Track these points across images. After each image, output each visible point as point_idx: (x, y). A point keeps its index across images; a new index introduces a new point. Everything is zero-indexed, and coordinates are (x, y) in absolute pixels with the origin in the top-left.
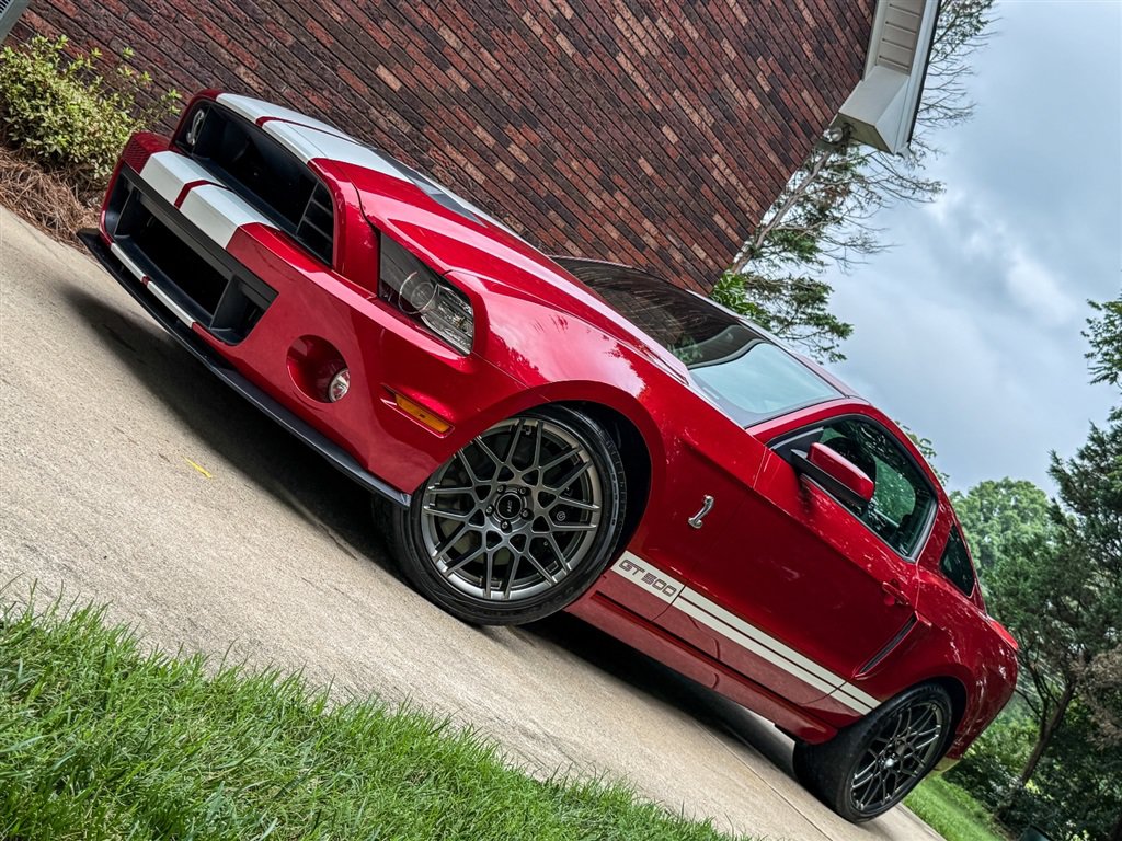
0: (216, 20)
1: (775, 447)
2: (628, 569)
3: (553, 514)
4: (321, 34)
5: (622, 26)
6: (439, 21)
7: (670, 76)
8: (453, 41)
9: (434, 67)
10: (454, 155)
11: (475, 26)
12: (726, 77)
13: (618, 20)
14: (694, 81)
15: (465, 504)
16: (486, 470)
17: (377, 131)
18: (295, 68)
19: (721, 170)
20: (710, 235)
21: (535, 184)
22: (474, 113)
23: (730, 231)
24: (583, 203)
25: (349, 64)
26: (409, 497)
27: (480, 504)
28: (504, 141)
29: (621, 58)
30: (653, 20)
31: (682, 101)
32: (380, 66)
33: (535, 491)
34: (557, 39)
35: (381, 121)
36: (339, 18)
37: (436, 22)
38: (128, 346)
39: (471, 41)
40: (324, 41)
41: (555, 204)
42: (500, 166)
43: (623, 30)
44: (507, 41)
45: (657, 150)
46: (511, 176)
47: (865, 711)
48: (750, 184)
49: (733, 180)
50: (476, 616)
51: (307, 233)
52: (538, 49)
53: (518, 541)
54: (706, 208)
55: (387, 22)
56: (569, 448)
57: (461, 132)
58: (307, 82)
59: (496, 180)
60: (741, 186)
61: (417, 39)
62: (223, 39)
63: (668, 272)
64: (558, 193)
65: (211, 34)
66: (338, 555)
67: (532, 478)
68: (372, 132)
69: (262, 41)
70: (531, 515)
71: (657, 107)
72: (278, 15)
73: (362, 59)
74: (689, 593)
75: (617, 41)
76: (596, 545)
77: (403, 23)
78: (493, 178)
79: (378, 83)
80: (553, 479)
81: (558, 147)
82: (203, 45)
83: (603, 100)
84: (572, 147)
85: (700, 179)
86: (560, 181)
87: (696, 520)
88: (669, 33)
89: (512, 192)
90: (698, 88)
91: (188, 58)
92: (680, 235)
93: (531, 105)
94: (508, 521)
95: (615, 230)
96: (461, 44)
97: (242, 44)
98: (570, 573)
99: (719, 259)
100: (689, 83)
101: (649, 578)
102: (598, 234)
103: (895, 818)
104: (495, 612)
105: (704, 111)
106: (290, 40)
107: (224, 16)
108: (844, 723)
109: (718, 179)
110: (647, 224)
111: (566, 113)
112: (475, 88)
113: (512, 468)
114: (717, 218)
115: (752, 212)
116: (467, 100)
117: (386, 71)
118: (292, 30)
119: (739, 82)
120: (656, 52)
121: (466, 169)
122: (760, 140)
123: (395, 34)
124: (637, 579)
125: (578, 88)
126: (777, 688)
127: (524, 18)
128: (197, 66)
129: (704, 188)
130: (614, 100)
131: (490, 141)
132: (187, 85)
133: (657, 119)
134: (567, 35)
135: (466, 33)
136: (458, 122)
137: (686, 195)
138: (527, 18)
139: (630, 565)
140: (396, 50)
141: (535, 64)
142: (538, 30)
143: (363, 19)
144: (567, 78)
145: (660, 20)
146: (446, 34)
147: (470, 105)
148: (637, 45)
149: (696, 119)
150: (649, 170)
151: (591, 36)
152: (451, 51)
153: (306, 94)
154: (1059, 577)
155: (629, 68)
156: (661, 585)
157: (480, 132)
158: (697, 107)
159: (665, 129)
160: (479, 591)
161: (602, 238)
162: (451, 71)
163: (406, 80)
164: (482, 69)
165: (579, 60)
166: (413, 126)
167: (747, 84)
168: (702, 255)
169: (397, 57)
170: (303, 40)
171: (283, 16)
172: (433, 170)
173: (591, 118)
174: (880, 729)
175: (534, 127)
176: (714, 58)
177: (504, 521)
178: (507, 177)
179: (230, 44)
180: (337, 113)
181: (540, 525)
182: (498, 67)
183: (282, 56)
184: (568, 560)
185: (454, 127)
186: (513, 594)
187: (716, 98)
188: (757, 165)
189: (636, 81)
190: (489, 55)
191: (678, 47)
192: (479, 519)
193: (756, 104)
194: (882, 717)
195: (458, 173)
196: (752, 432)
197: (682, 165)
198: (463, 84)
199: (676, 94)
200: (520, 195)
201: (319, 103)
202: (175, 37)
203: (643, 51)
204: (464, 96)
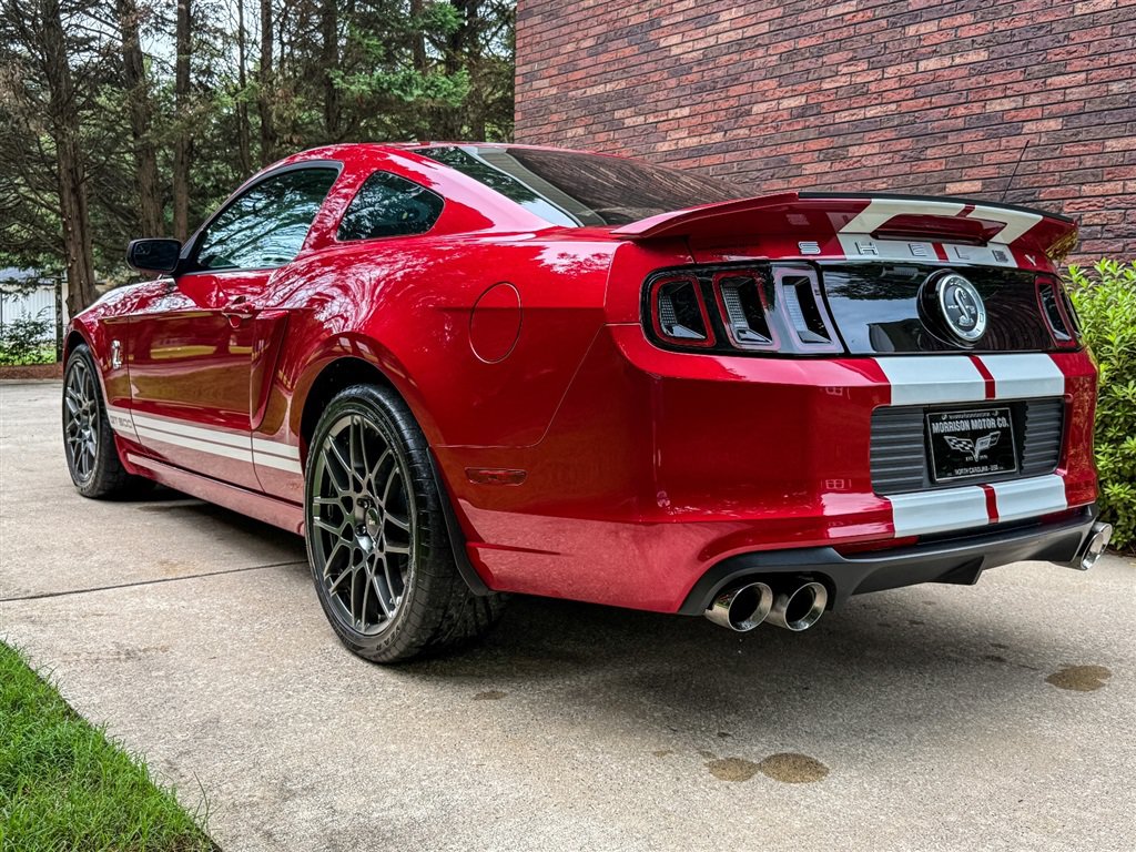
6: (979, 104)
8: (1007, 104)
10: (1100, 190)
32: (949, 185)
36: (884, 186)
37: (976, 108)
39: (1027, 87)
55: (928, 152)
57: (1088, 164)
61: (967, 136)
96: (1019, 98)
112: (1070, 116)
116: (1068, 132)
117: (958, 184)
123: (942, 152)
136: (1077, 159)
140: (952, 162)
143: (906, 168)
146: (995, 106)
147: (1077, 134)
152: (1013, 113)
157: (1112, 144)
162: (1029, 127)
163: (983, 175)
164: (1064, 94)
169: (961, 164)
182: (1084, 74)
190: (1061, 78)
198: (1054, 124)
204: (1062, 133)
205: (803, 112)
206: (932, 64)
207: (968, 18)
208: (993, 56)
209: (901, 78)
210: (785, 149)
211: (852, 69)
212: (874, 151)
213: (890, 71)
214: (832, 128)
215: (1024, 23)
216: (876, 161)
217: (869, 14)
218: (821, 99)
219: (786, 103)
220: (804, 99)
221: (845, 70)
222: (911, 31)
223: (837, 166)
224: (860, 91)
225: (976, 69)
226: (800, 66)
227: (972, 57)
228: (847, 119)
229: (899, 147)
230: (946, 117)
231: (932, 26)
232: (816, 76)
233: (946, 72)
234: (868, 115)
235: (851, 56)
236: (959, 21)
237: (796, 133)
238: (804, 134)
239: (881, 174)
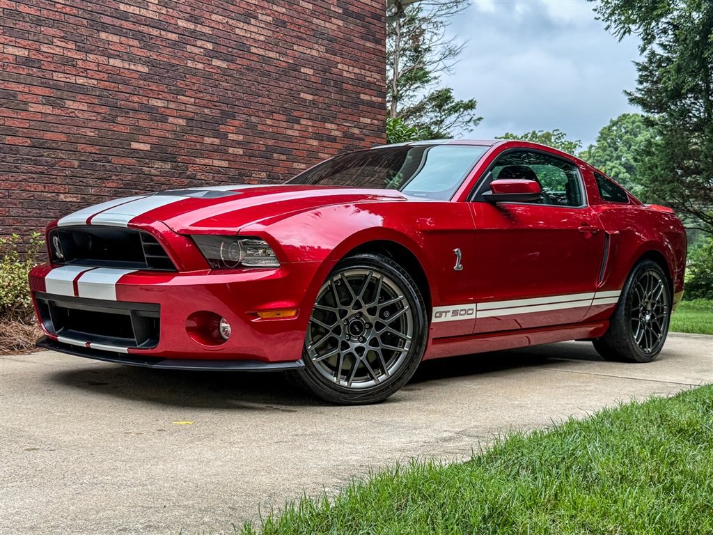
0: (30, 180)
1: (472, 199)
2: (440, 316)
3: (381, 316)
4: (89, 149)
5: (242, 33)
6: (145, 98)
7: (286, 41)
8: (160, 103)
9: (160, 124)
10: (203, 161)
11: (166, 87)
12: (315, 20)
13: (237, 31)
14: (300, 34)
15: (333, 343)
16: (331, 319)
17: (154, 178)
18: (89, 176)
19: (347, 71)
20: (365, 108)
21: (255, 147)
22: (198, 133)
23: (374, 98)
24: (288, 139)
25: (115, 154)
26: (301, 361)
27: (340, 338)
28: (224, 136)
29: (254, 50)
30: (256, 18)
31: (301, 49)
32: (132, 143)
33: (364, 310)
34: (213, 64)
35: (153, 171)
36: (93, 134)
37: (144, 100)
38: (102, 384)
39: (169, 97)
40: (94, 151)
41: (273, 150)
42: (231, 150)
43: (244, 34)
44: (188, 84)
45: (306, 84)
46: (240, 152)
47: (616, 300)
48: (367, 67)
49: (357, 71)
50: (379, 396)
51: (152, 262)
52: (208, 76)
53: (374, 343)
54: (353, 95)
55: (119, 118)
56: (366, 277)
57: (198, 147)
58: (101, 179)
59: (233, 159)
60: (363, 71)
61: (142, 116)
62: (40, 187)
63: (357, 142)
64: (271, 142)
65: (33, 189)
66: (285, 416)
67: (358, 305)
68: (152, 180)
69: (62, 174)
70: (371, 325)
71: (290, 61)
72: (61, 155)
73: (120, 146)
74: (481, 306)
75: (245, 42)
76: (415, 316)
77: (128, 112)
78: (232, 159)
79: (137, 153)
80: (369, 298)
81: (254, 119)
82: (32, 198)
83: (260, 78)
84: (261, 114)
85: (339, 83)
86: (267, 136)
87: (458, 266)
88: (269, 19)
89: (246, 159)
90: (304, 36)
91: (29, 210)
92: (350, 118)
93: (224, 107)
94: (361, 336)
95: (314, 141)
96: (166, 102)
97: (53, 183)
98: (412, 340)
99: (378, 117)
100: (298, 37)
101: (455, 313)
102: (306, 149)
103: (672, 342)
104: (388, 387)
105: (316, 46)
106: (76, 163)
107: (33, 176)
108: (609, 315)
109: (348, 76)
110: (328, 126)
111: (245, 98)
112: (189, 120)
113: (344, 308)
114: (362, 96)
115: (378, 80)
116: (189, 128)
117: (137, 144)
118: (73, 157)
119: (324, 18)
120: (270, 33)
121: (215, 165)
122: (356, 40)
123: (127, 121)
124: (449, 318)
125: (242, 81)
126: (563, 321)
127: (189, 65)
128: (38, 211)
129: (345, 86)
130: (265, 74)
131: (217, 141)
132: (39, 225)
133: (295, 68)
134: (217, 58)
135: (164, 95)
136: (193, 143)
137: (338, 96)
138: (190, 64)
139: (441, 313)
140: (134, 129)
141: (211, 85)
142: (200, 66)
143: (106, 125)
144: (233, 80)
145: (260, 16)
146: (154, 102)
147: (192, 130)
148: (257, 37)
149: (315, 53)
150: (310, 97)
151: (230, 50)
152: (163, 109)
153: (104, 185)
154: (672, 154)
155: (261, 52)
156: (463, 312)
157: (208, 140)
158: (311, 46)
159: (303, 70)
160: (372, 383)
161: (311, 149)
162: (171, 120)
163: (150, 141)
164: (186, 107)
165: (232, 66)
166: (171, 162)
167: (329, 17)
168: (369, 121)
169: (138, 132)
170: (83, 158)
171: (63, 154)
172: (198, 177)
173: (260, 92)
174: (631, 304)
175: (234, 117)
176: (301, 15)
177: (359, 337)
178: (238, 153)
179: (47, 187)
180: (127, 184)
181: (379, 326)
182: (193, 99)
183: (77, 175)
184: (406, 335)
185: (193, 147)
186: (390, 372)
187: (318, 35)
188: (363, 54)
189: (270, 56)
190: (184, 98)
191: (279, 23)
192: (345, 346)
193: (341, 23)
194: (627, 297)
195: (212, 169)
196: (455, 200)
197: (325, 82)
198: (182, 122)
199: (295, 47)
200: (252, 158)
201: (114, 185)
202: (16, 205)
203: (262, 38)
204: (186, 128)
205: (27, 62)
206: (117, 63)
207: (136, 43)
208: (151, 72)
209: (99, 64)
210: (13, 86)
211: (63, 44)
212: (84, 109)
213: (91, 57)
214: (51, 82)
215: (165, 60)
216: (86, 115)
217: (75, 11)
218: (41, 58)
219: (10, 50)
220: (26, 53)
221: (59, 43)
222: (103, 35)
223: (57, 111)
224: (70, 62)
225: (144, 77)
226: (21, 25)
227: (141, 68)
228: (62, 79)
229: (100, 111)
230: (127, 100)
231: (115, 38)
232: (35, 38)
233: (126, 71)
234: (78, 82)
235: (62, 34)
236: (131, 42)
237: (22, 76)
238: (29, 80)
239: (90, 126)
